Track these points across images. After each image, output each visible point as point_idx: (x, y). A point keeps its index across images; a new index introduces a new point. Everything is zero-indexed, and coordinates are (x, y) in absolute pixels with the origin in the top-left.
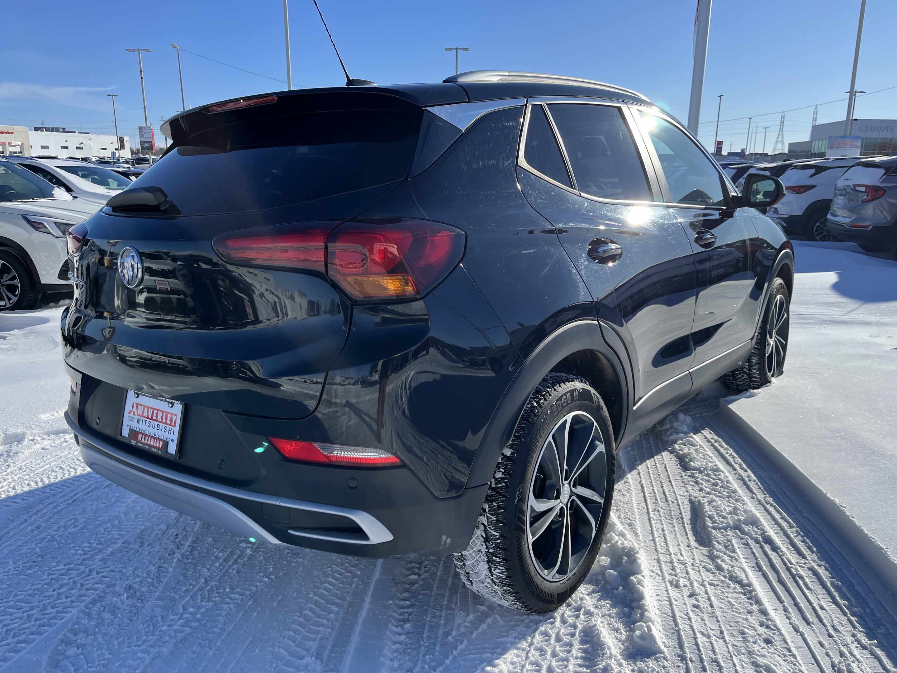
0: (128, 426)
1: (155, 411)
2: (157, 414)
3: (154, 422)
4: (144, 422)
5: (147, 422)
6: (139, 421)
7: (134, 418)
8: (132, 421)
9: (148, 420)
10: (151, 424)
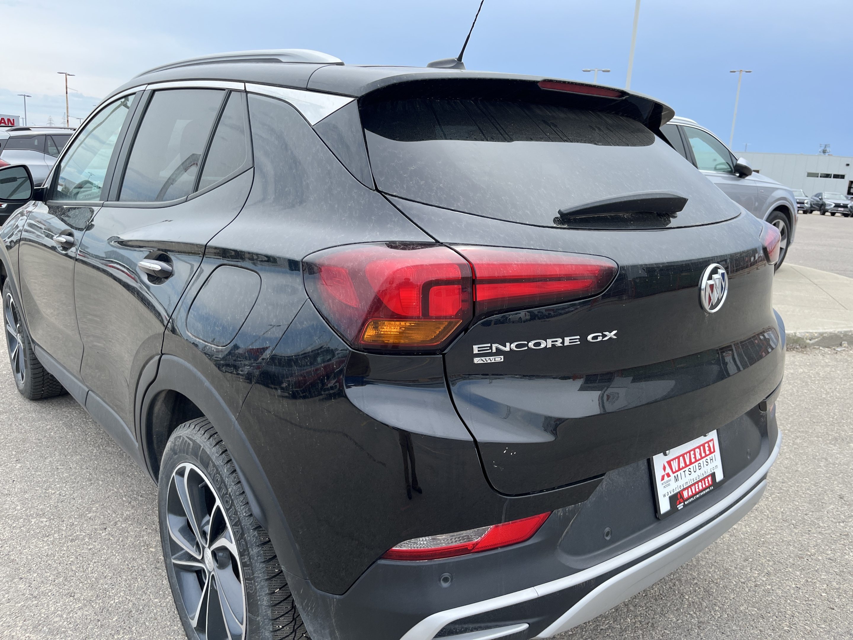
0: (664, 496)
1: (692, 453)
2: (695, 454)
3: (694, 465)
4: (683, 474)
5: (687, 473)
6: (676, 479)
7: (670, 480)
8: (669, 485)
9: (687, 469)
10: (692, 470)
